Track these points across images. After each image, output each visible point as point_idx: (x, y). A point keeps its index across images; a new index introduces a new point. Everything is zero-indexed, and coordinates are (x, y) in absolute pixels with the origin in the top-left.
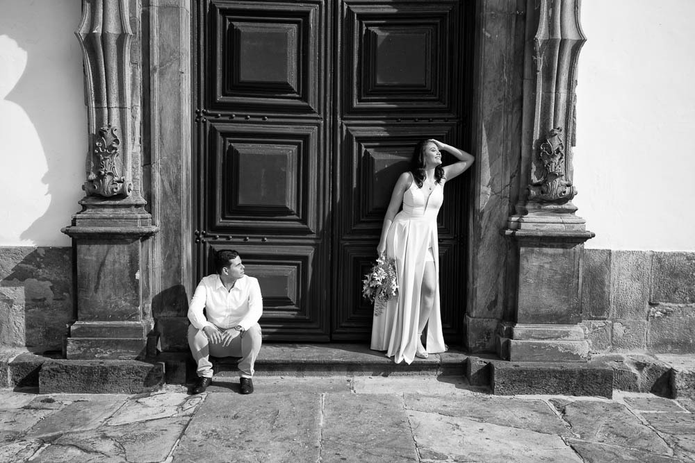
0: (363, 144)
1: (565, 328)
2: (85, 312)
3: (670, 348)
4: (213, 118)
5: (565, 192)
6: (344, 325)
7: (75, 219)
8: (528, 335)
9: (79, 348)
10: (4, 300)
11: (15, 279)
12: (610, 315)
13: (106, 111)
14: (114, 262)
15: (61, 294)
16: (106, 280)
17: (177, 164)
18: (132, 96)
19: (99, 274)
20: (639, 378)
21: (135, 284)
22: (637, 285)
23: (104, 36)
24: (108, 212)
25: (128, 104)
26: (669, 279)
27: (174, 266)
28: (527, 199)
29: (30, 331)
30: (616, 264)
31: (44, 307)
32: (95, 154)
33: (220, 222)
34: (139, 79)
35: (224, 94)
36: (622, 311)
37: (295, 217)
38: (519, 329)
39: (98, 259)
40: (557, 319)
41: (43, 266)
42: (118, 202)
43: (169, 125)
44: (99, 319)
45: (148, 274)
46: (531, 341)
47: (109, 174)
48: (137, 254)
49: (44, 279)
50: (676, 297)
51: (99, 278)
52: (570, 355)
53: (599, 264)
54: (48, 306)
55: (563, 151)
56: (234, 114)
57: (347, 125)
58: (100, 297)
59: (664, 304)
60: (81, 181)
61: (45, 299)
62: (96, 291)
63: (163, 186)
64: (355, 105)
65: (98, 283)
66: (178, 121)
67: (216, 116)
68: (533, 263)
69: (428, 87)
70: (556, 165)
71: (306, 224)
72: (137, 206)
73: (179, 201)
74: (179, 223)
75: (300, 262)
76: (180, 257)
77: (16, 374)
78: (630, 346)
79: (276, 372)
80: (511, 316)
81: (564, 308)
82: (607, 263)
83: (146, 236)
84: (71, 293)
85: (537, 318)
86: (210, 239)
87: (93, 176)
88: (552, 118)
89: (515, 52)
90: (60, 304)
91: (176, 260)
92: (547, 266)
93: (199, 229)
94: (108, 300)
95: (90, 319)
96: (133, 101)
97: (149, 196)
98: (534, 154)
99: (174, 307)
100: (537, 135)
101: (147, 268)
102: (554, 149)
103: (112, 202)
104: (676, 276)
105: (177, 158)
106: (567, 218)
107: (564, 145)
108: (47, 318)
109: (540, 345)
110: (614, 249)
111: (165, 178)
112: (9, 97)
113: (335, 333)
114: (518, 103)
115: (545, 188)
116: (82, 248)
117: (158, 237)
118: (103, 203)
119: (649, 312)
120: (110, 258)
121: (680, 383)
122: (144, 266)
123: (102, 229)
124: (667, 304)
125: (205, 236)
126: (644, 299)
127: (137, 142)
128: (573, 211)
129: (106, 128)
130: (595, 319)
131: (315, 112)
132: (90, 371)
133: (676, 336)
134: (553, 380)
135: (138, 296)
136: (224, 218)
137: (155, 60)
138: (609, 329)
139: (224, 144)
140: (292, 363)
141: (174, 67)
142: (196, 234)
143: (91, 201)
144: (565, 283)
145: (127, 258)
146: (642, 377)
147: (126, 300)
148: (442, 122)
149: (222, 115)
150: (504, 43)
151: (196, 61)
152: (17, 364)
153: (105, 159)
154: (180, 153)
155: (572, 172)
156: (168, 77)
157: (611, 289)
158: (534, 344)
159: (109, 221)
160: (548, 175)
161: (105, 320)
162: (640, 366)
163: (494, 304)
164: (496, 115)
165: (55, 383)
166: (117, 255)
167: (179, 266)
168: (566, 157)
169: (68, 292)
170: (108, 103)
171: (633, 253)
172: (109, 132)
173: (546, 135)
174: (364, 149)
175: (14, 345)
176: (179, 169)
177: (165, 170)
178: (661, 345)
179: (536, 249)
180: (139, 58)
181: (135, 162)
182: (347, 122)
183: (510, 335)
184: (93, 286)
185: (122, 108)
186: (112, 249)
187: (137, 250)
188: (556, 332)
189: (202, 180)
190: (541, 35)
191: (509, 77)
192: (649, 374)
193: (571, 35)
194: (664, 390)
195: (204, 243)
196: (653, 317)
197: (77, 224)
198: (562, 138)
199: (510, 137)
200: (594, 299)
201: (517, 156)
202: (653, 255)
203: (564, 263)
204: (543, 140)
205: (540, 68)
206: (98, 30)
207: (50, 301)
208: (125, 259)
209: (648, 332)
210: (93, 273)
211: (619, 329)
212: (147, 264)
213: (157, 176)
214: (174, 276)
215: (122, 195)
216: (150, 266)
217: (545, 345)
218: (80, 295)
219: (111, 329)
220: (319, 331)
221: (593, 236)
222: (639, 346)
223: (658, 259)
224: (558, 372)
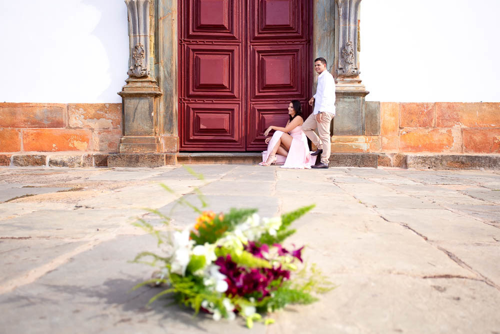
0: (260, 54)
1: (356, 137)
2: (128, 131)
3: (410, 149)
4: (188, 43)
5: (354, 72)
6: (252, 143)
7: (123, 88)
8: (338, 141)
9: (125, 148)
10: (90, 129)
11: (95, 119)
12: (381, 133)
13: (138, 37)
14: (142, 108)
15: (116, 125)
16: (138, 116)
17: (171, 63)
18: (150, 30)
19: (135, 113)
20: (392, 160)
21: (151, 118)
22: (393, 119)
23: (138, 2)
24: (139, 85)
25: (148, 34)
26: (408, 115)
27: (170, 112)
28: (337, 76)
29: (102, 144)
30: (381, 107)
31: (108, 132)
32: (133, 57)
33: (191, 92)
34: (153, 23)
35: (193, 31)
36: (386, 133)
37: (228, 90)
38: (334, 138)
39: (134, 106)
40: (352, 133)
41: (108, 112)
42: (143, 80)
43: (167, 45)
44: (134, 135)
45: (157, 114)
46: (340, 143)
47: (140, 66)
48: (152, 104)
49: (108, 119)
50: (412, 124)
51: (134, 115)
52: (358, 149)
53: (374, 108)
54: (110, 131)
55: (353, 53)
56: (198, 40)
57: (253, 45)
58: (135, 125)
59: (406, 128)
60: (127, 70)
61: (109, 128)
62: (133, 122)
63: (165, 74)
64: (256, 35)
65: (134, 118)
66: (172, 43)
67: (190, 41)
69: (291, 26)
70: (350, 59)
71: (233, 93)
72: (152, 82)
73: (172, 80)
74: (172, 91)
75: (230, 112)
76: (172, 107)
77: (96, 160)
78: (391, 149)
79: (218, 162)
81: (356, 127)
82: (378, 108)
83: (157, 96)
84: (121, 125)
85: (343, 133)
86: (187, 102)
87: (132, 68)
88: (348, 37)
89: (330, 8)
90: (116, 130)
91: (170, 109)
92: (347, 107)
93: (181, 97)
94: (139, 126)
95: (130, 135)
96: (151, 33)
97: (158, 79)
98: (340, 54)
99: (170, 131)
100: (341, 46)
101: (157, 111)
102: (349, 52)
103: (141, 80)
104: (412, 114)
105: (171, 60)
106: (357, 85)
107: (354, 50)
108: (109, 137)
109: (344, 145)
110: (381, 101)
111: (165, 70)
113: (248, 147)
115: (344, 70)
116: (127, 101)
117: (162, 97)
118: (136, 80)
119: (399, 132)
120: (140, 106)
121: (409, 161)
122: (156, 111)
123: (136, 92)
124: (409, 128)
125: (184, 100)
126: (397, 125)
127: (152, 52)
128: (360, 82)
129: (138, 45)
130: (374, 135)
131: (237, 39)
132: (131, 157)
133: (413, 144)
134: (349, 160)
135: (153, 124)
136: (193, 91)
137: (161, 14)
138: (380, 140)
139: (193, 55)
140: (226, 157)
141: (170, 17)
142: (180, 99)
143: (131, 80)
144: (356, 115)
145: (148, 106)
146: (393, 160)
147: (147, 126)
148: (298, 43)
149: (192, 41)
150: (325, 4)
151: (180, 16)
152: (97, 156)
153: (138, 60)
154: (172, 58)
155: (359, 64)
156: (167, 22)
157: (381, 121)
158: (341, 144)
159: (139, 89)
160: (346, 64)
161: (137, 135)
162: (392, 155)
164: (323, 37)
165: (115, 163)
166: (144, 104)
167: (172, 111)
168: (355, 56)
169: (120, 125)
170: (139, 34)
171: (390, 103)
172: (140, 47)
173: (345, 45)
174: (261, 57)
175: (94, 150)
176: (172, 65)
177: (166, 66)
179: (341, 99)
180: (153, 13)
181: (151, 62)
182: (253, 44)
184: (132, 119)
185: (146, 36)
186: (141, 102)
187: (152, 102)
188: (351, 139)
189: (183, 73)
191: (328, 19)
192: (396, 158)
194: (404, 166)
195: (184, 103)
196: (401, 134)
197: (125, 90)
198: (353, 47)
199: (329, 48)
200: (372, 126)
201: (333, 57)
202: (400, 104)
203: (355, 105)
204: (344, 48)
205: (341, 13)
207: (111, 129)
208: (147, 106)
209: (399, 142)
210: (132, 113)
211: (385, 140)
212: (157, 109)
213: (161, 68)
214: (170, 117)
215: (145, 76)
216: (158, 111)
217: (346, 145)
218: (126, 124)
219: (140, 139)
220: (240, 146)
221: (369, 93)
222: (395, 149)
223: (403, 106)
224: (351, 155)
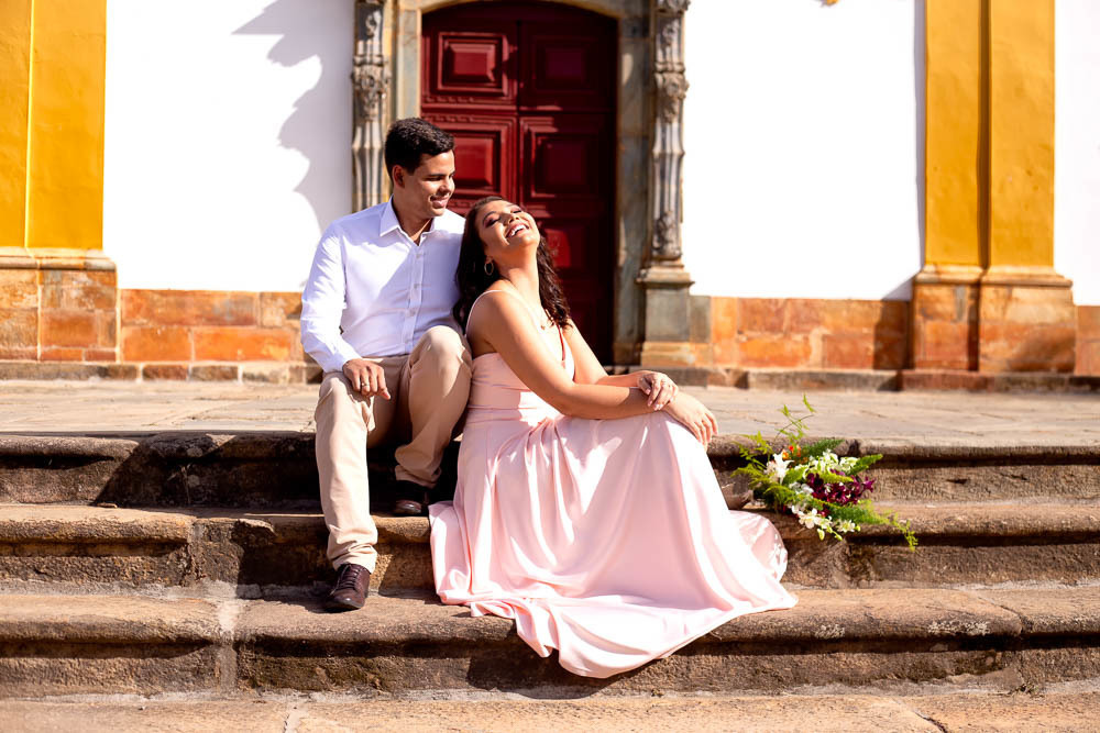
3: (752, 363)
5: (675, 253)
8: (653, 349)
12: (711, 340)
13: (369, 197)
20: (727, 378)
22: (729, 319)
23: (371, 149)
25: (382, 193)
26: (750, 315)
28: (652, 258)
30: (713, 303)
36: (719, 337)
38: (647, 346)
40: (672, 339)
46: (655, 353)
50: (755, 327)
52: (681, 361)
53: (703, 305)
55: (674, 226)
59: (747, 332)
68: (656, 300)
70: (670, 235)
77: (308, 374)
78: (726, 362)
80: (642, 338)
81: (676, 331)
82: (708, 305)
85: (659, 338)
88: (666, 203)
92: (665, 303)
98: (655, 228)
100: (657, 215)
102: (669, 225)
104: (755, 312)
106: (679, 271)
107: (675, 222)
109: (660, 355)
112: (298, 189)
114: (645, 194)
115: (662, 250)
119: (738, 338)
121: (752, 379)
124: (751, 332)
126: (734, 329)
128: (682, 267)
130: (703, 343)
133: (756, 355)
138: (710, 349)
144: (678, 314)
146: (729, 378)
155: (681, 241)
157: (711, 322)
158: (657, 355)
160: (663, 241)
162: (728, 371)
163: (631, 332)
164: (630, 203)
168: (677, 231)
173: (663, 214)
178: (746, 361)
179: (658, 291)
183: (641, 349)
185: (379, 196)
188: (672, 347)
190: (657, 150)
192: (733, 376)
193: (677, 151)
196: (741, 341)
198: (674, 217)
199: (639, 217)
200: (700, 329)
201: (645, 230)
202: (738, 299)
203: (676, 301)
204: (661, 219)
206: (367, 146)
209: (736, 352)
211: (718, 350)
217: (664, 355)
221: (694, 283)
222: (732, 362)
223: (743, 302)
